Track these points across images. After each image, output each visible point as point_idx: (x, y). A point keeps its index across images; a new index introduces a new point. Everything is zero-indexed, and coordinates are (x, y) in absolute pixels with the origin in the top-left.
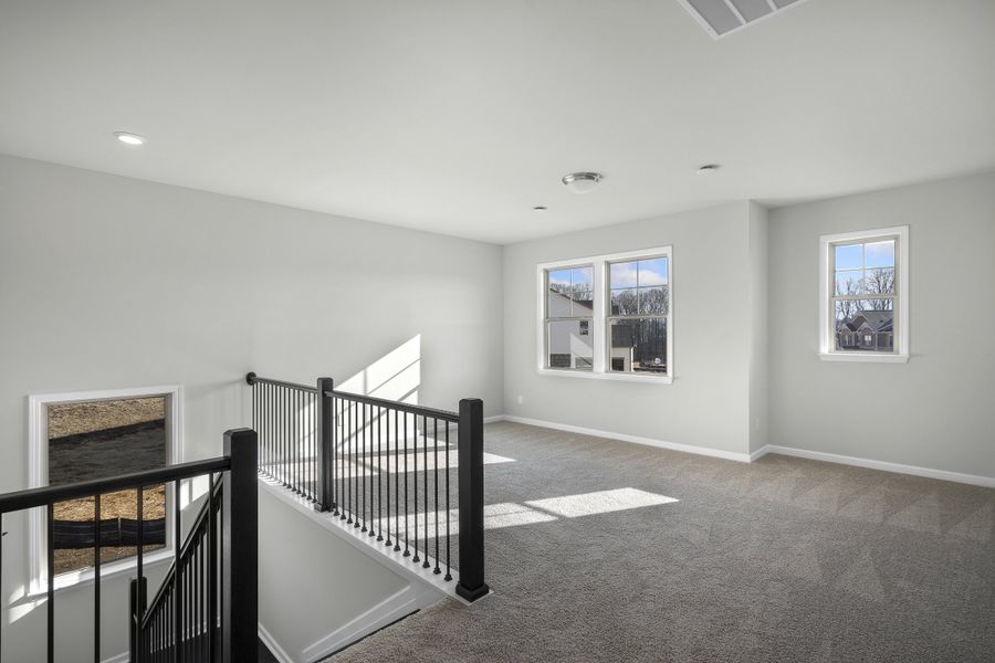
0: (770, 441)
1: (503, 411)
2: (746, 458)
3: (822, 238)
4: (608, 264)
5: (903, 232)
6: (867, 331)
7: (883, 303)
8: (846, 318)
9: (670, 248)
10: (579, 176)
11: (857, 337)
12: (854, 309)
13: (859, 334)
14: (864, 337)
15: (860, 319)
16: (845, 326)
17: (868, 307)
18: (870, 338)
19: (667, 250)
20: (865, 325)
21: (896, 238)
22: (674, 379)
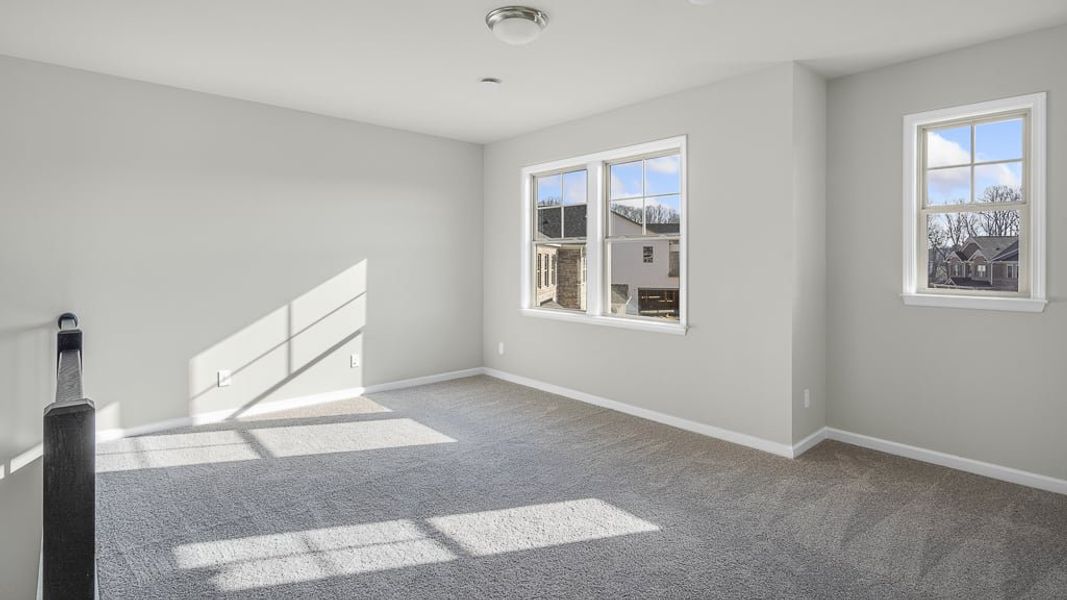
0: (829, 420)
1: (482, 363)
2: (788, 451)
3: (907, 118)
4: (606, 164)
5: (1036, 102)
6: (980, 260)
7: (1000, 228)
8: (955, 246)
9: (684, 138)
10: (511, 12)
11: (968, 266)
12: (965, 235)
13: (971, 263)
14: (976, 267)
15: (972, 247)
16: (954, 254)
17: (982, 233)
18: (984, 269)
19: (680, 142)
20: (978, 253)
21: (1026, 114)
22: (688, 326)
